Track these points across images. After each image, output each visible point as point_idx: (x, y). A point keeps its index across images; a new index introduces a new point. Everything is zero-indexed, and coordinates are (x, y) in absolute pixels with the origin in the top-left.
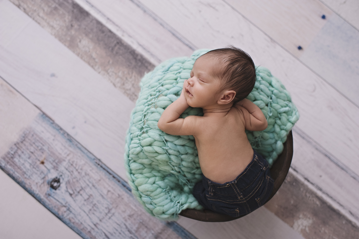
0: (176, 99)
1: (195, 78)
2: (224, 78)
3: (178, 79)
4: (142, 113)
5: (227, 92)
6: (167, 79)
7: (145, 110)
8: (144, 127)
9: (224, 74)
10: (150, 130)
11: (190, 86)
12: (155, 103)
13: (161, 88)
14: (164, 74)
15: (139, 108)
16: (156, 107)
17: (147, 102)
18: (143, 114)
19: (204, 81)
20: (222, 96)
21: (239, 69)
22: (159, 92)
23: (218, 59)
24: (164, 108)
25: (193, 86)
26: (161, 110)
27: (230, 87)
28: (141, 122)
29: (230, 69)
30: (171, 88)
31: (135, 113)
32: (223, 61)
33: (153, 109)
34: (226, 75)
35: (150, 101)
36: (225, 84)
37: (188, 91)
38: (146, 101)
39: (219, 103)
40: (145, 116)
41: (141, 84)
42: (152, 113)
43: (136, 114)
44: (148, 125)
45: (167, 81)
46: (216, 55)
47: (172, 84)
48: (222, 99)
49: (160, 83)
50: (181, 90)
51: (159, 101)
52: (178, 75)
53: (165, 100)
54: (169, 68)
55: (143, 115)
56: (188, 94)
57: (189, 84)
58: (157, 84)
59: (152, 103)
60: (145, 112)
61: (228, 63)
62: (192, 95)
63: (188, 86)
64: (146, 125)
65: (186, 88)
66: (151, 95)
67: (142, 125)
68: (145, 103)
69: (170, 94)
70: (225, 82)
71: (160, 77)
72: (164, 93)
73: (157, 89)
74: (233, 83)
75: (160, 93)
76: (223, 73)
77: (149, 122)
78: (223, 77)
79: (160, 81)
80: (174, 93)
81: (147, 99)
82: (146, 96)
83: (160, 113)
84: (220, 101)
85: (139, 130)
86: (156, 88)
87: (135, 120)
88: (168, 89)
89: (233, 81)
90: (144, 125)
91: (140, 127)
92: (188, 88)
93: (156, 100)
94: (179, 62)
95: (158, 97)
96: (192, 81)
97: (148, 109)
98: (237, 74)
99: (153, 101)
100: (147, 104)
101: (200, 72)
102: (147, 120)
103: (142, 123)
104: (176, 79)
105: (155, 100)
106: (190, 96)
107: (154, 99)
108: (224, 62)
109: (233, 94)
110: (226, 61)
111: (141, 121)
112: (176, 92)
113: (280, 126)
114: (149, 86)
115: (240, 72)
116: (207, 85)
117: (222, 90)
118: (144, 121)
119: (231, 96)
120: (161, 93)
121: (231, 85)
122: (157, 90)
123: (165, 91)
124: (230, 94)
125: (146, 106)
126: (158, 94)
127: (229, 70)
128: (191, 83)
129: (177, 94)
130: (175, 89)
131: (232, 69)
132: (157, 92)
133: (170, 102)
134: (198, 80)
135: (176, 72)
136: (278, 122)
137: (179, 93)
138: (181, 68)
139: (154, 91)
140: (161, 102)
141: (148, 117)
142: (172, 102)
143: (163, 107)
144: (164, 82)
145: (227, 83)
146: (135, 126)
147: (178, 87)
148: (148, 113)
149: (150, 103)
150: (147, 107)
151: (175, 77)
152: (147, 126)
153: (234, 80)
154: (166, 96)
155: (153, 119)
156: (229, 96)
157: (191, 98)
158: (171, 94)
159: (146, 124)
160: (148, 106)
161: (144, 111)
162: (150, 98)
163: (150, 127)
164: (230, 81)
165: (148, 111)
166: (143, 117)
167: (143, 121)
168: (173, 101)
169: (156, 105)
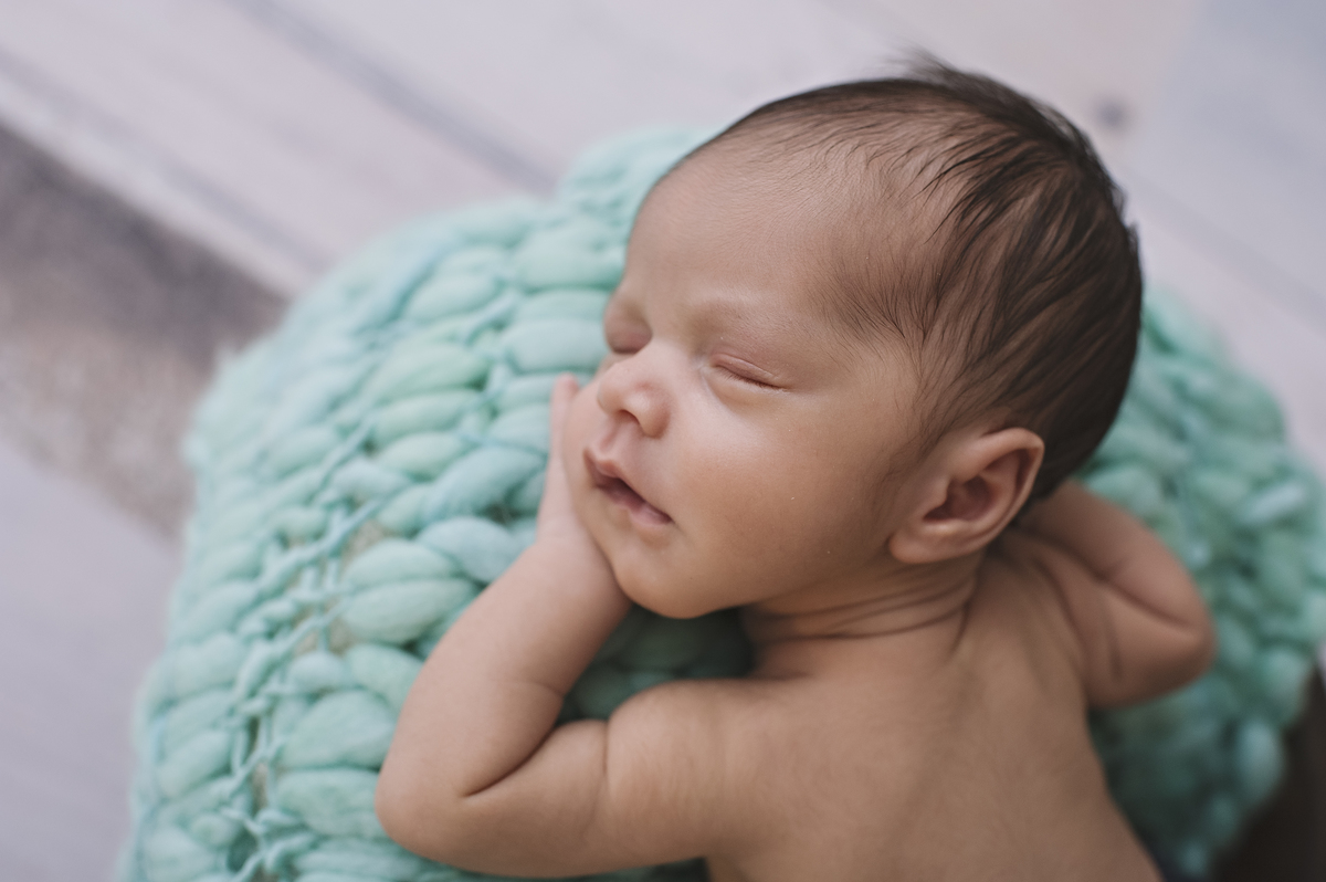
0: (510, 559)
1: (662, 358)
2: (938, 327)
3: (499, 379)
4: (222, 700)
5: (978, 449)
6: (406, 391)
7: (246, 675)
8: (256, 828)
9: (940, 289)
10: (314, 846)
11: (627, 430)
12: (323, 608)
13: (364, 471)
14: (372, 347)
15: (192, 663)
16: (338, 643)
17: (260, 600)
18: (231, 712)
19: (768, 376)
20: (938, 492)
21: (1052, 231)
22: (351, 503)
23: (860, 156)
24: (413, 647)
25: (658, 429)
26: (392, 668)
27: (996, 404)
28: (226, 786)
29: (979, 245)
30: (444, 465)
31: (168, 704)
32: (909, 179)
33: (316, 666)
34: (954, 297)
35: (279, 591)
36: (959, 385)
37: (612, 484)
38: (243, 592)
39: (910, 550)
40: (253, 726)
41: (196, 448)
42: (315, 695)
43: (178, 716)
44: (294, 813)
45: (408, 410)
46: (833, 127)
47: (448, 424)
48: (936, 515)
49: (345, 432)
50: (533, 472)
51: (361, 588)
52: (492, 346)
53: (408, 577)
54: (405, 297)
55: (238, 721)
56: (617, 508)
57: (624, 415)
58: (321, 436)
59: (302, 613)
60: (253, 694)
61: (954, 190)
62: (666, 518)
63: (609, 441)
64: (270, 815)
65: (601, 457)
66: (284, 541)
67: (237, 812)
68: (242, 613)
69: (443, 514)
70: (953, 364)
71: (338, 379)
72: (395, 514)
73: (326, 482)
74: (1019, 363)
75: (361, 514)
76: (927, 279)
77: (298, 786)
78: (932, 323)
79: (348, 414)
80: (483, 502)
81: (254, 572)
82: (239, 553)
83: (381, 698)
84: (912, 534)
85: (223, 860)
86: (312, 477)
87: (174, 774)
88: (422, 477)
89: (1013, 345)
90: (255, 808)
91: (221, 826)
92: (615, 455)
93: (330, 584)
94: (474, 240)
95: (343, 550)
96: (645, 386)
97: (272, 668)
98: (1039, 279)
99: (304, 592)
100: (254, 624)
101: (705, 293)
102: (279, 766)
103: (234, 794)
104: (478, 384)
105: (318, 583)
106: (643, 521)
107: (309, 576)
108: (920, 185)
109: (1021, 456)
110: (931, 172)
111: (225, 770)
112: (497, 494)
113: (1248, 620)
114: (263, 456)
115: (1065, 262)
116: (802, 407)
117: (934, 435)
118: (249, 779)
119: (1003, 480)
120: (373, 515)
121: (1000, 379)
122: (330, 495)
123: (396, 492)
124: (995, 464)
125: (249, 640)
126: (339, 525)
127: (972, 254)
128: (639, 404)
129: (506, 509)
130: (482, 472)
131: (994, 239)
132: (330, 507)
133: (459, 588)
134: (699, 375)
135: (466, 324)
136: (1242, 594)
137: (525, 498)
138: (500, 286)
139: (308, 500)
140: (373, 597)
141: (278, 740)
142: (481, 586)
143: (402, 636)
144: (384, 420)
145: (969, 366)
146: (183, 823)
147: (505, 444)
148: (275, 701)
149: (281, 608)
150: (262, 652)
151: (466, 362)
152: (286, 820)
153: (1022, 335)
154: (412, 532)
155: (325, 752)
156: (994, 479)
157: (651, 543)
158: (460, 512)
159: (273, 795)
160: (271, 635)
161: (241, 688)
162: (277, 564)
163: (313, 821)
164: (995, 343)
165: (274, 686)
166: (242, 739)
167: (240, 773)
168: (482, 575)
169: (338, 621)
